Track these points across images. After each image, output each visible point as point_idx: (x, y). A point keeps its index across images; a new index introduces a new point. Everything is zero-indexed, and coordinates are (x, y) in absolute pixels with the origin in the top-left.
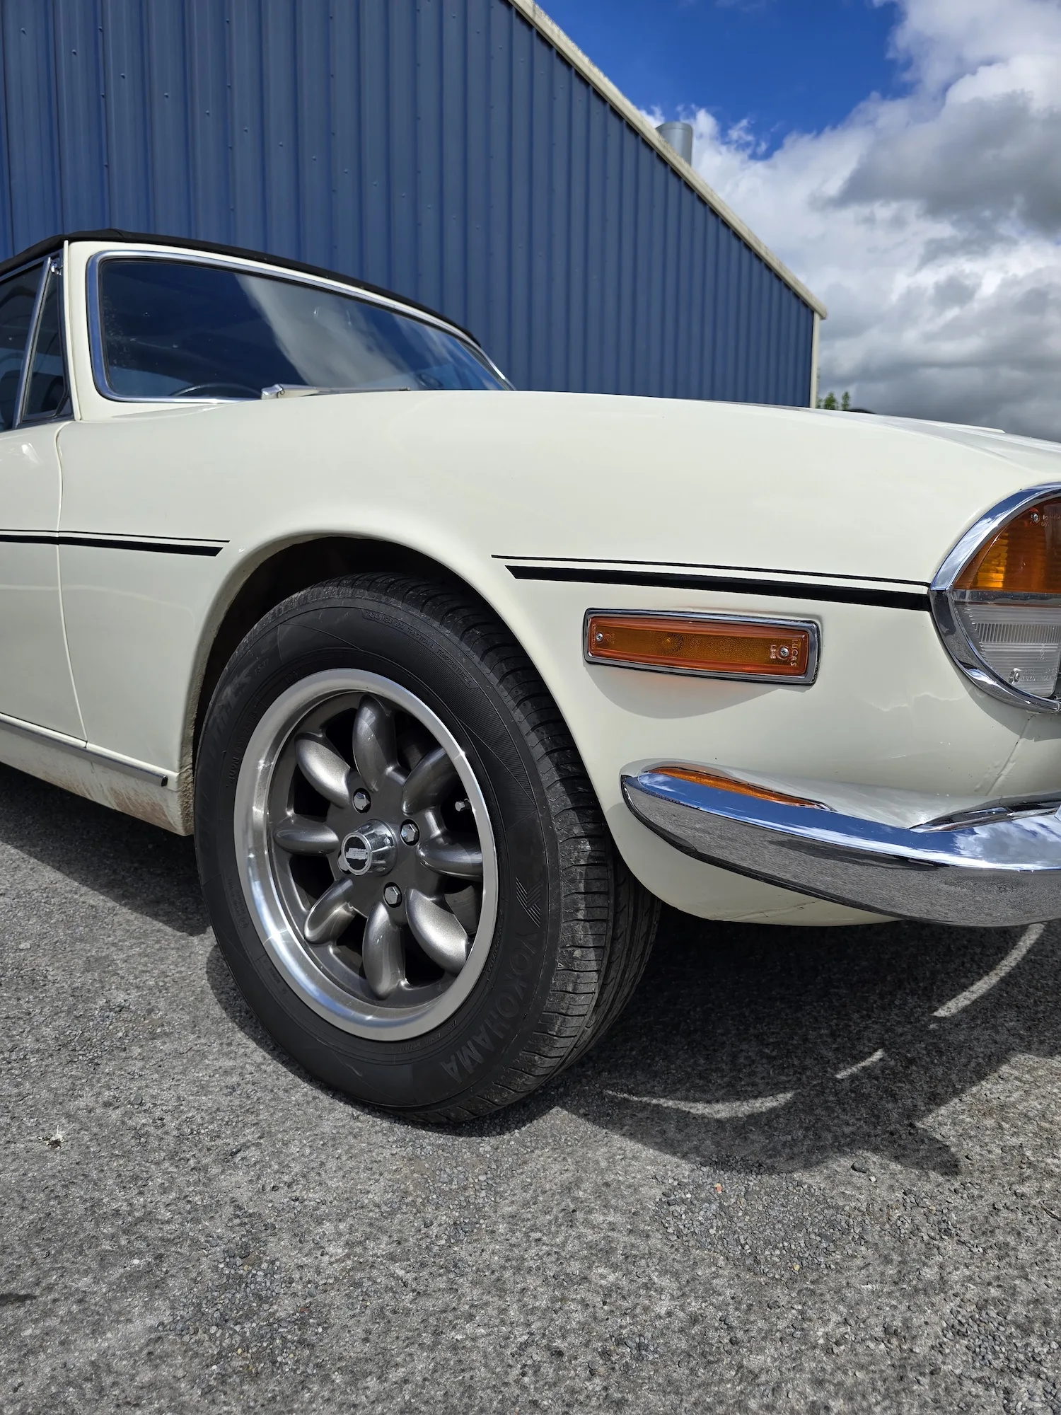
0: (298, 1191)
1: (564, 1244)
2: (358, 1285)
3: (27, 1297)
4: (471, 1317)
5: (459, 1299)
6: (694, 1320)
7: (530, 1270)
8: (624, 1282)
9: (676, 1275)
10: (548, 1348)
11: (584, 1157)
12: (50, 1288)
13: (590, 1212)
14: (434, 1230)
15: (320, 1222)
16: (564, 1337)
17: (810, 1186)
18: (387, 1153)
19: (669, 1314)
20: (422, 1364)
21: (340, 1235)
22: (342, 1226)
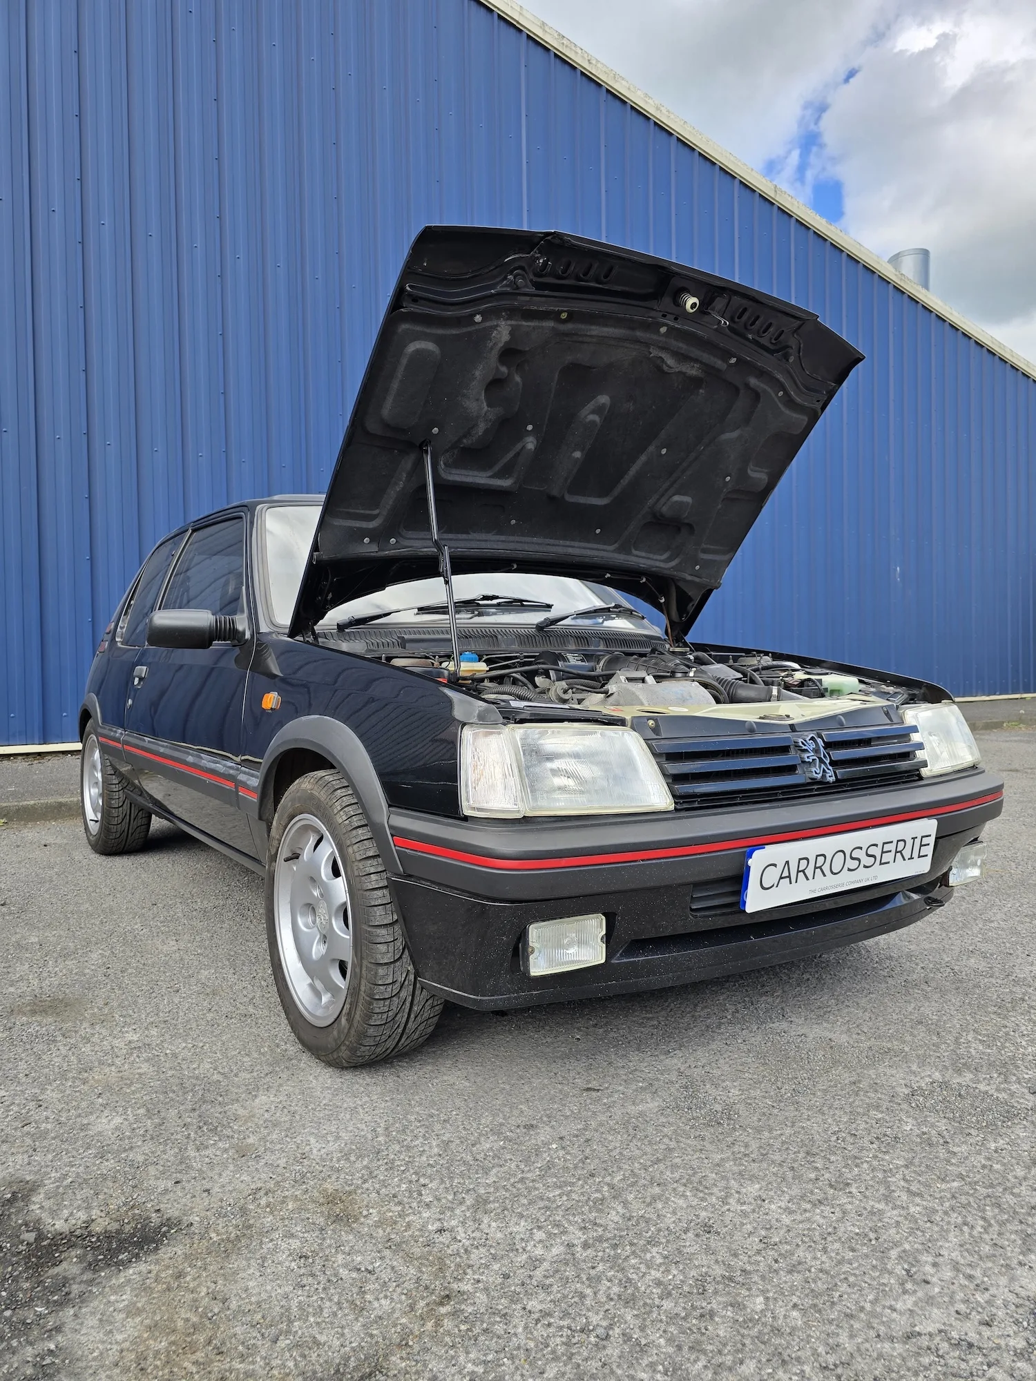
0: (707, 1068)
1: (854, 1102)
2: (750, 1104)
3: (598, 1090)
4: (809, 1120)
5: (802, 1114)
6: (924, 1133)
7: (836, 1108)
8: (887, 1117)
9: (916, 1119)
10: (849, 1133)
11: (862, 1073)
12: (607, 1088)
13: (867, 1092)
14: (783, 1091)
15: (724, 1081)
16: (857, 1131)
17: (997, 1097)
18: (750, 1060)
19: (911, 1130)
20: (788, 1131)
21: (735, 1086)
22: (735, 1084)
